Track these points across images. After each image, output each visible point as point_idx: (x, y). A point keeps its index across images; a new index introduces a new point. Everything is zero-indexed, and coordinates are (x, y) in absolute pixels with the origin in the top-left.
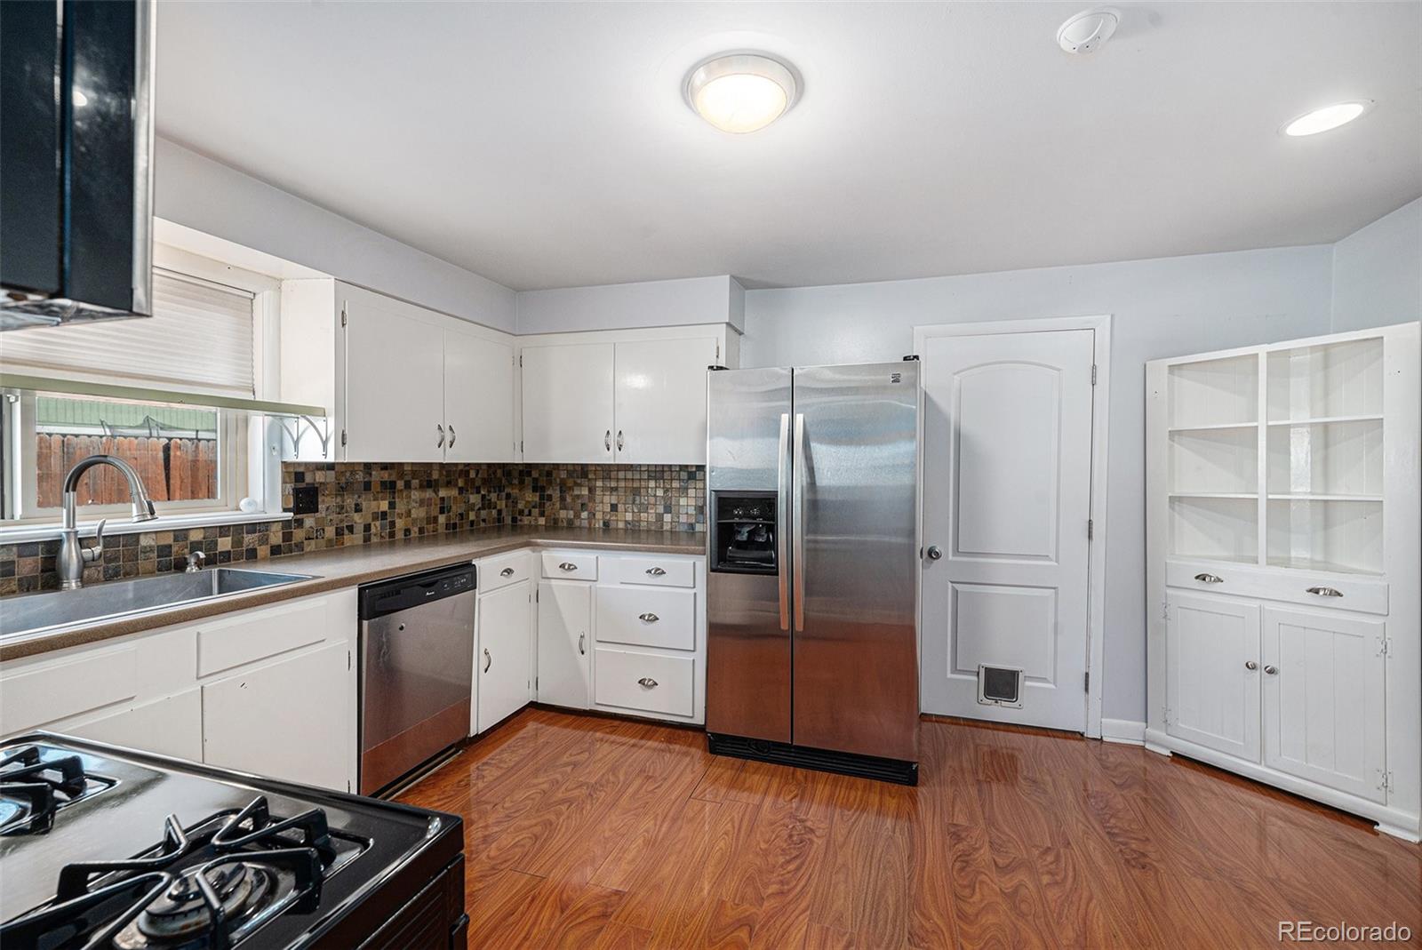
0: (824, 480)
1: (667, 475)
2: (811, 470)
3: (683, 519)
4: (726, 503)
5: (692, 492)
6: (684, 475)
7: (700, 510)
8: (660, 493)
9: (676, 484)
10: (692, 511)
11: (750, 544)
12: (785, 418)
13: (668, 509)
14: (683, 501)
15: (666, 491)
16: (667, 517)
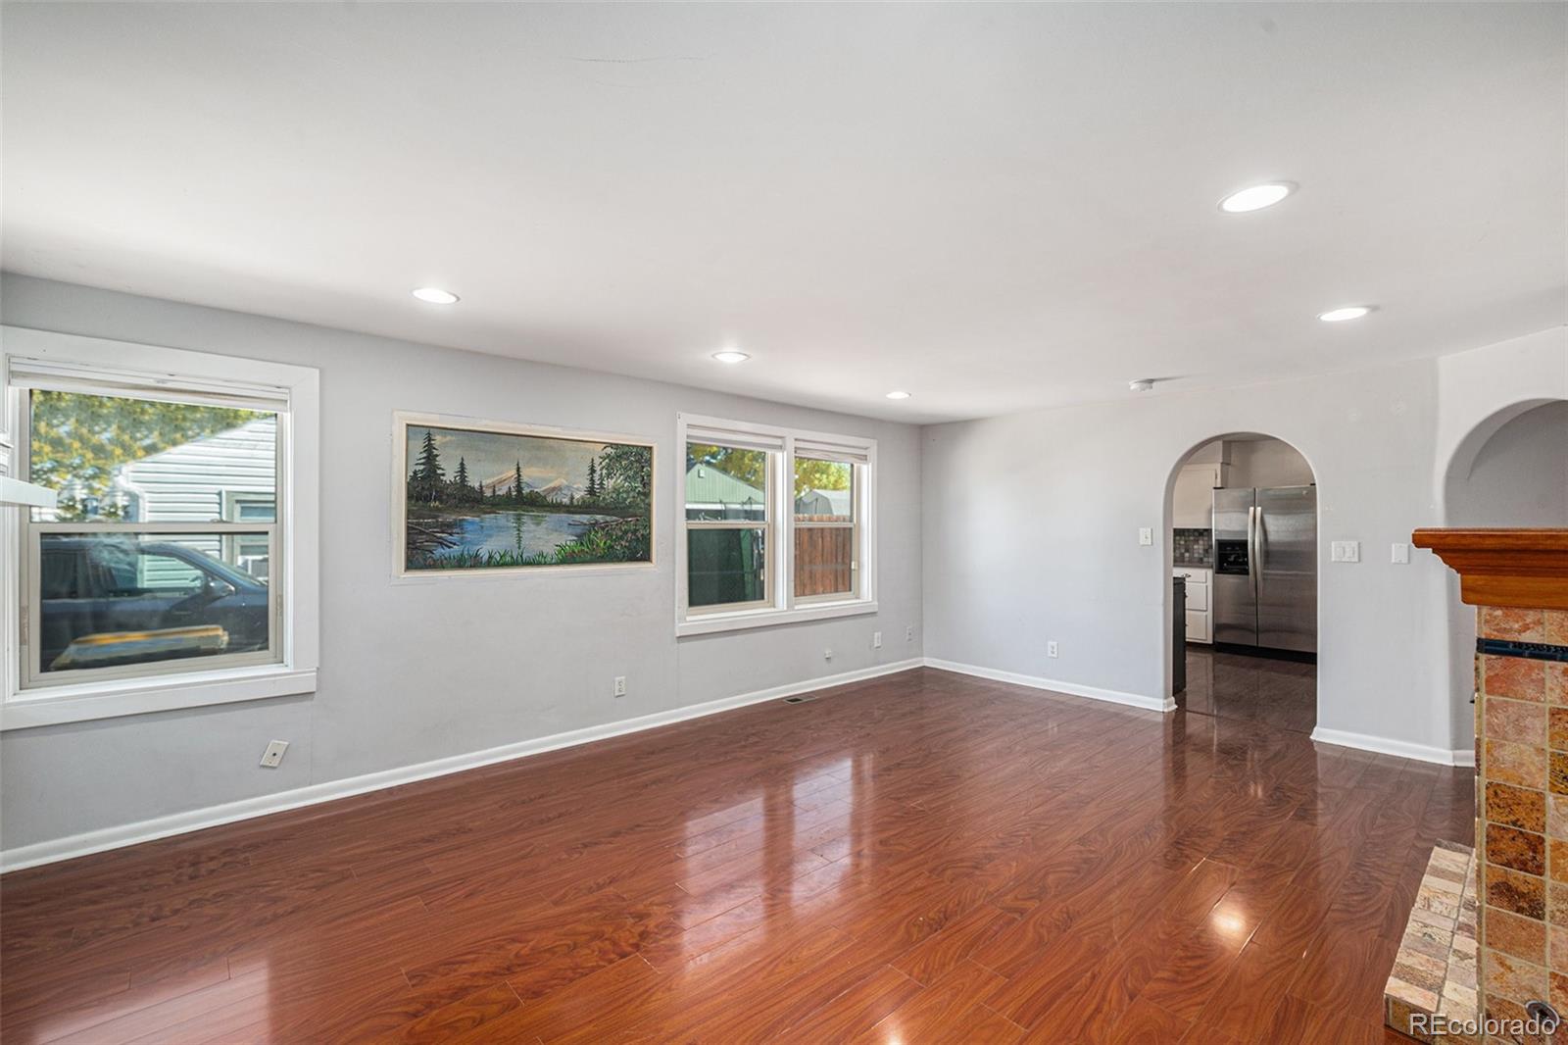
0: (1272, 537)
1: (1186, 534)
2: (1265, 532)
3: (1196, 555)
4: (1221, 544)
5: (1201, 542)
6: (1196, 534)
7: (1206, 551)
8: (1182, 542)
9: (1192, 538)
10: (1201, 551)
11: (1235, 562)
12: (1252, 509)
13: (1187, 551)
14: (1196, 547)
15: (1186, 541)
16: (1187, 555)
